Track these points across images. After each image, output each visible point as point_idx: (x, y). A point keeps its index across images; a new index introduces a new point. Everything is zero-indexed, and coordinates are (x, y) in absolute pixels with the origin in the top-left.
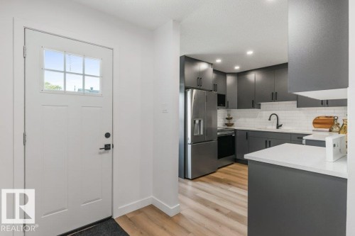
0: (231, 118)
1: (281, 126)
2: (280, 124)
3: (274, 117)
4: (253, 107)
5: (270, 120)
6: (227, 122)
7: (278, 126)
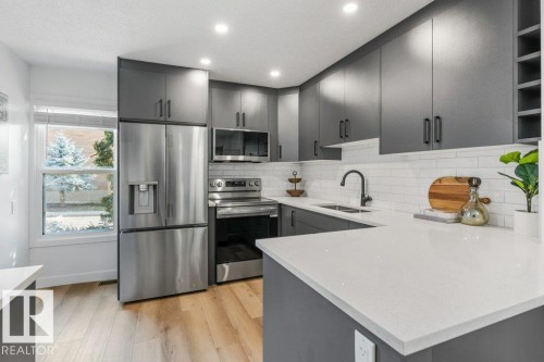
0: (299, 180)
2: (367, 195)
3: (354, 178)
4: (316, 156)
5: (343, 184)
6: (291, 187)
7: (365, 200)
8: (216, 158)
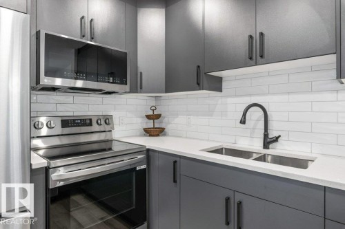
0: (159, 116)
1: (276, 139)
2: (272, 134)
3: (256, 114)
4: (199, 85)
5: (243, 122)
7: (268, 142)
8: (46, 81)
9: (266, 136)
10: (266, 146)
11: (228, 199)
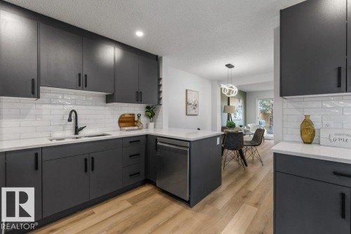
4: (33, 94)
5: (70, 120)
7: (78, 130)
9: (76, 127)
10: (76, 133)
11: (86, 160)
